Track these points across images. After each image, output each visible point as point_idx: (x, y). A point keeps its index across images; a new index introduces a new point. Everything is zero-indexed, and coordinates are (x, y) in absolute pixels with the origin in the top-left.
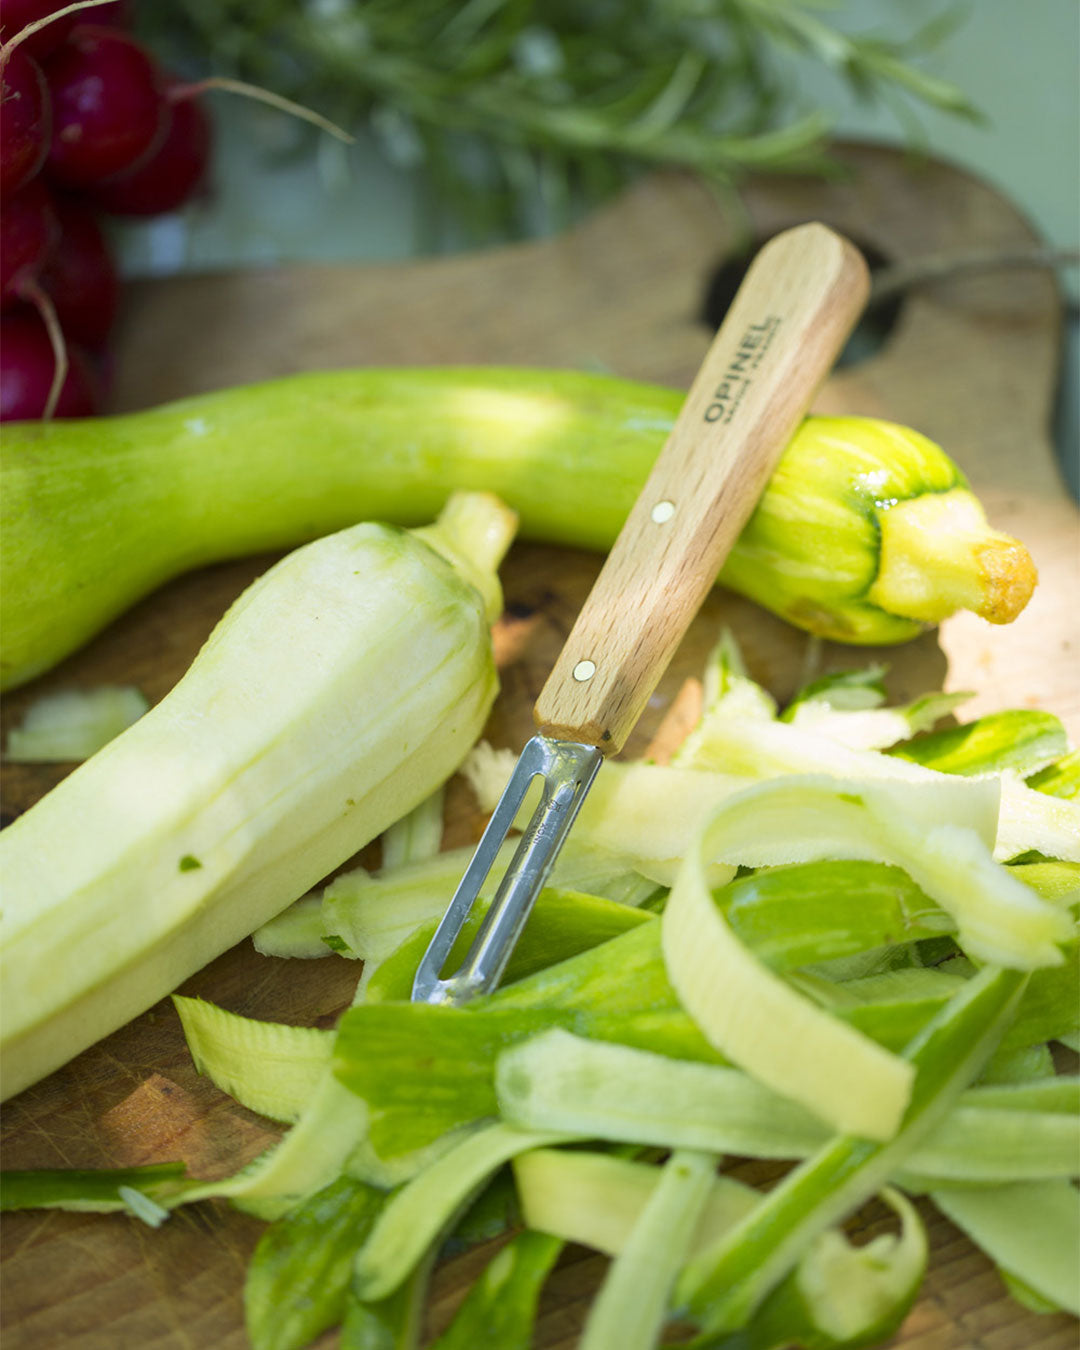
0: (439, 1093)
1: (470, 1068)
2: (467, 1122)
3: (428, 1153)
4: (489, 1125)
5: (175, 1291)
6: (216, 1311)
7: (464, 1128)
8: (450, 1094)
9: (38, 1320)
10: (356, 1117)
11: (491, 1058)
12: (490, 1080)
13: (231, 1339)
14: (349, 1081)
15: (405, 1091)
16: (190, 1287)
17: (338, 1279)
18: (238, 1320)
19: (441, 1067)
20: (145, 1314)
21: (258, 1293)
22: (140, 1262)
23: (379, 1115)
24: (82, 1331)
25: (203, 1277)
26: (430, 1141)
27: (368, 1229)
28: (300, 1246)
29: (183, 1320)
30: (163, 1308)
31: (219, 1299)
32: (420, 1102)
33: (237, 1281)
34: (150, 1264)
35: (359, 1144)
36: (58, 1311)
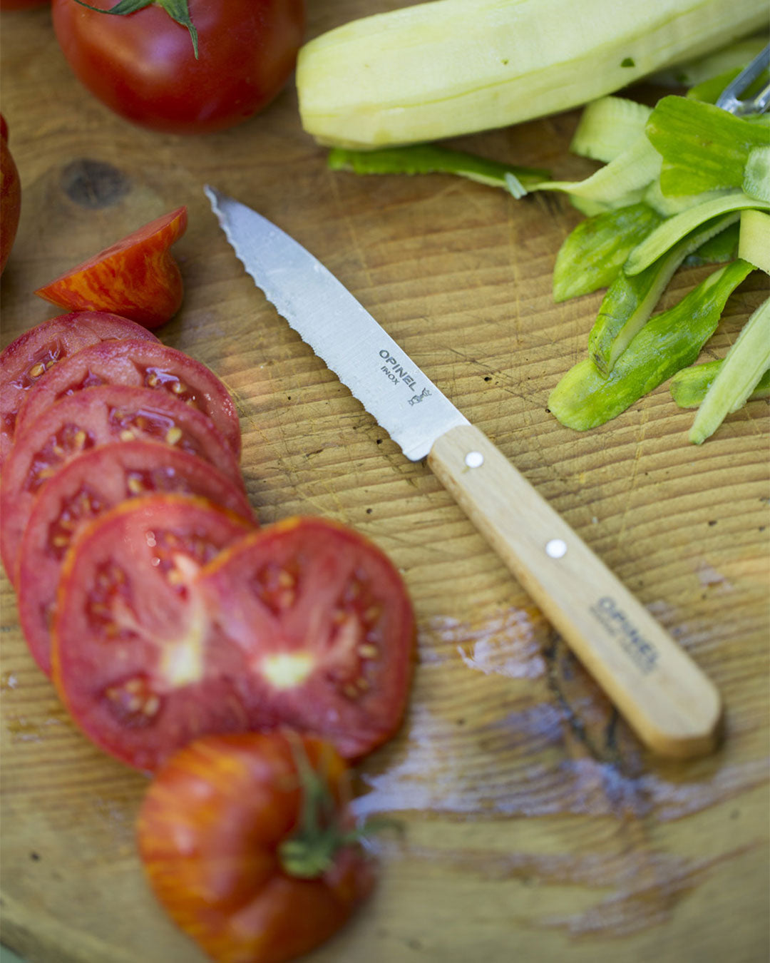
0: (710, 164)
1: (733, 154)
2: (724, 188)
3: (695, 200)
4: (737, 193)
5: (521, 242)
6: (540, 260)
7: (721, 190)
8: (718, 167)
9: (434, 238)
10: (654, 165)
11: (747, 152)
12: (743, 164)
13: (544, 278)
14: (655, 141)
15: (688, 157)
16: (529, 243)
17: (618, 260)
18: (551, 270)
19: (715, 148)
20: (498, 251)
21: (567, 256)
22: (505, 220)
23: (669, 167)
24: (459, 250)
25: (539, 240)
26: (698, 193)
27: (645, 236)
28: (600, 234)
29: (520, 260)
30: (510, 250)
31: (545, 254)
32: (697, 165)
33: (556, 246)
34: (511, 224)
35: (653, 182)
36: (448, 236)
